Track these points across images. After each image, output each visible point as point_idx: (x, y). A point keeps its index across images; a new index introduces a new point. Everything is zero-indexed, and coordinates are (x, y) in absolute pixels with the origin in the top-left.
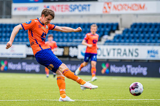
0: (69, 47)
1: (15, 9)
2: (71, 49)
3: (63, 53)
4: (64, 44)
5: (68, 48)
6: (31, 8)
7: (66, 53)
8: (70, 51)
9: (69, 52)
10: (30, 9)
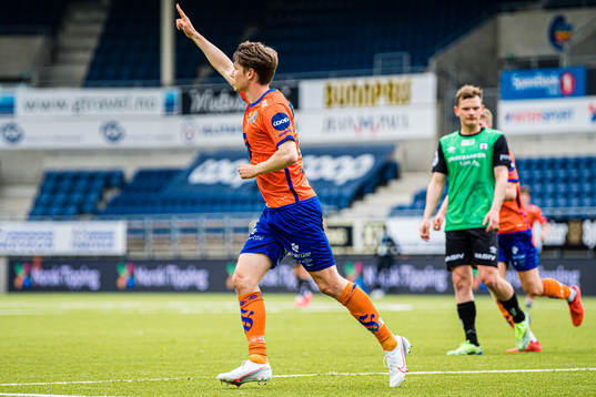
0: (581, 219)
1: (508, 117)
2: (587, 225)
3: (567, 237)
4: (572, 212)
5: (578, 225)
6: (553, 114)
7: (574, 238)
8: (586, 232)
9: (581, 234)
10: (548, 116)
